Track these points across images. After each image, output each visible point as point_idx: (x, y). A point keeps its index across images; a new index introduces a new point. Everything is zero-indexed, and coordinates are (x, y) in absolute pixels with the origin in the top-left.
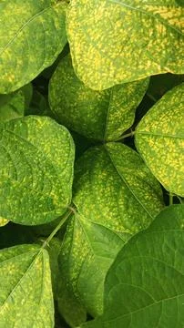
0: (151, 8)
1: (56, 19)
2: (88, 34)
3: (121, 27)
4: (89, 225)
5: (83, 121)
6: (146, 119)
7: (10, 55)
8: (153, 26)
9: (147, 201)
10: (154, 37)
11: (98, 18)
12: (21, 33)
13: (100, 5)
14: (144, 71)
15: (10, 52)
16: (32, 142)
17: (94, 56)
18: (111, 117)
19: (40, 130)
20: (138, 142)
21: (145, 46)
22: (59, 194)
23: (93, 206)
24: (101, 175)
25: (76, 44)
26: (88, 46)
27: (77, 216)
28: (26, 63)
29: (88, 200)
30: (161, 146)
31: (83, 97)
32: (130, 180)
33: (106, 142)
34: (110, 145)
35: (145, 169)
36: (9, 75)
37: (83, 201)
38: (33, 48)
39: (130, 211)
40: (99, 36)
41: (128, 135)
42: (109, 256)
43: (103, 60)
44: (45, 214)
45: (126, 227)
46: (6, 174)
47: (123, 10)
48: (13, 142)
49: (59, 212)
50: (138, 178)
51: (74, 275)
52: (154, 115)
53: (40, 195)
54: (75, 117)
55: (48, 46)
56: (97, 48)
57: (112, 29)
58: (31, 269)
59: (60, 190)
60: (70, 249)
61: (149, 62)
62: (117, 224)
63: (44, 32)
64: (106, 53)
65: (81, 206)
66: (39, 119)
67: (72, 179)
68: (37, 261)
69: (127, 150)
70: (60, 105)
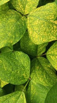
0: (52, 21)
1: (23, 23)
2: (33, 28)
3: (44, 27)
4: (36, 83)
5: (30, 51)
6: (50, 50)
7: (11, 35)
8: (53, 26)
9: (52, 75)
10: (53, 29)
11: (36, 24)
12: (13, 28)
13: (37, 20)
14: (51, 39)
15: (11, 34)
16: (17, 59)
17: (36, 35)
18: (39, 49)
19: (19, 56)
20: (48, 57)
21: (51, 32)
22: (26, 75)
23: (36, 78)
24: (38, 67)
25: (30, 31)
26: (34, 32)
27: (31, 81)
28: (15, 37)
29: (35, 76)
30: (55, 58)
31: (30, 44)
32: (46, 68)
33: (37, 56)
34: (39, 57)
35: (50, 65)
36: (11, 41)
37: (33, 76)
38: (17, 32)
39: (47, 78)
40: (37, 29)
41: (44, 54)
42: (42, 93)
43: (39, 36)
44: (22, 81)
45: (47, 84)
46: (10, 70)
47: (44, 22)
48: (12, 60)
49: (26, 80)
50: (48, 67)
51: (32, 99)
52: (52, 49)
53: (20, 75)
54: (28, 50)
55: (21, 31)
56: (36, 32)
57: (41, 27)
58: (20, 98)
59: (26, 73)
60: (30, 91)
61: (52, 37)
62: (44, 83)
63: (20, 27)
64: (39, 34)
65: (33, 78)
66: (19, 52)
67: (30, 70)
68: (21, 96)
69: (44, 59)
70: (24, 47)
